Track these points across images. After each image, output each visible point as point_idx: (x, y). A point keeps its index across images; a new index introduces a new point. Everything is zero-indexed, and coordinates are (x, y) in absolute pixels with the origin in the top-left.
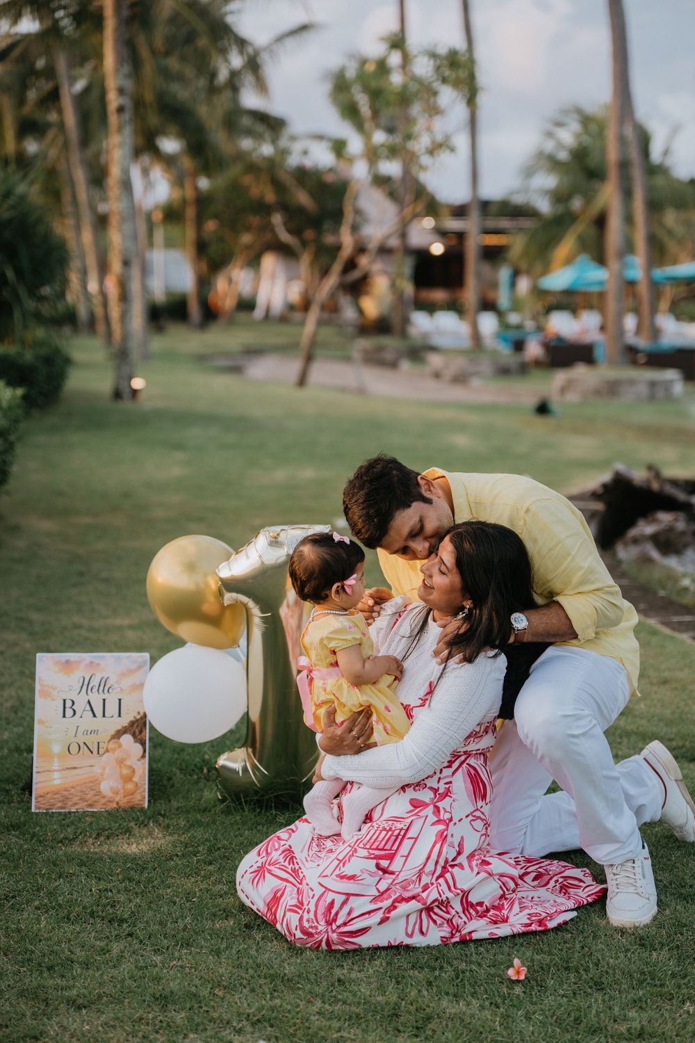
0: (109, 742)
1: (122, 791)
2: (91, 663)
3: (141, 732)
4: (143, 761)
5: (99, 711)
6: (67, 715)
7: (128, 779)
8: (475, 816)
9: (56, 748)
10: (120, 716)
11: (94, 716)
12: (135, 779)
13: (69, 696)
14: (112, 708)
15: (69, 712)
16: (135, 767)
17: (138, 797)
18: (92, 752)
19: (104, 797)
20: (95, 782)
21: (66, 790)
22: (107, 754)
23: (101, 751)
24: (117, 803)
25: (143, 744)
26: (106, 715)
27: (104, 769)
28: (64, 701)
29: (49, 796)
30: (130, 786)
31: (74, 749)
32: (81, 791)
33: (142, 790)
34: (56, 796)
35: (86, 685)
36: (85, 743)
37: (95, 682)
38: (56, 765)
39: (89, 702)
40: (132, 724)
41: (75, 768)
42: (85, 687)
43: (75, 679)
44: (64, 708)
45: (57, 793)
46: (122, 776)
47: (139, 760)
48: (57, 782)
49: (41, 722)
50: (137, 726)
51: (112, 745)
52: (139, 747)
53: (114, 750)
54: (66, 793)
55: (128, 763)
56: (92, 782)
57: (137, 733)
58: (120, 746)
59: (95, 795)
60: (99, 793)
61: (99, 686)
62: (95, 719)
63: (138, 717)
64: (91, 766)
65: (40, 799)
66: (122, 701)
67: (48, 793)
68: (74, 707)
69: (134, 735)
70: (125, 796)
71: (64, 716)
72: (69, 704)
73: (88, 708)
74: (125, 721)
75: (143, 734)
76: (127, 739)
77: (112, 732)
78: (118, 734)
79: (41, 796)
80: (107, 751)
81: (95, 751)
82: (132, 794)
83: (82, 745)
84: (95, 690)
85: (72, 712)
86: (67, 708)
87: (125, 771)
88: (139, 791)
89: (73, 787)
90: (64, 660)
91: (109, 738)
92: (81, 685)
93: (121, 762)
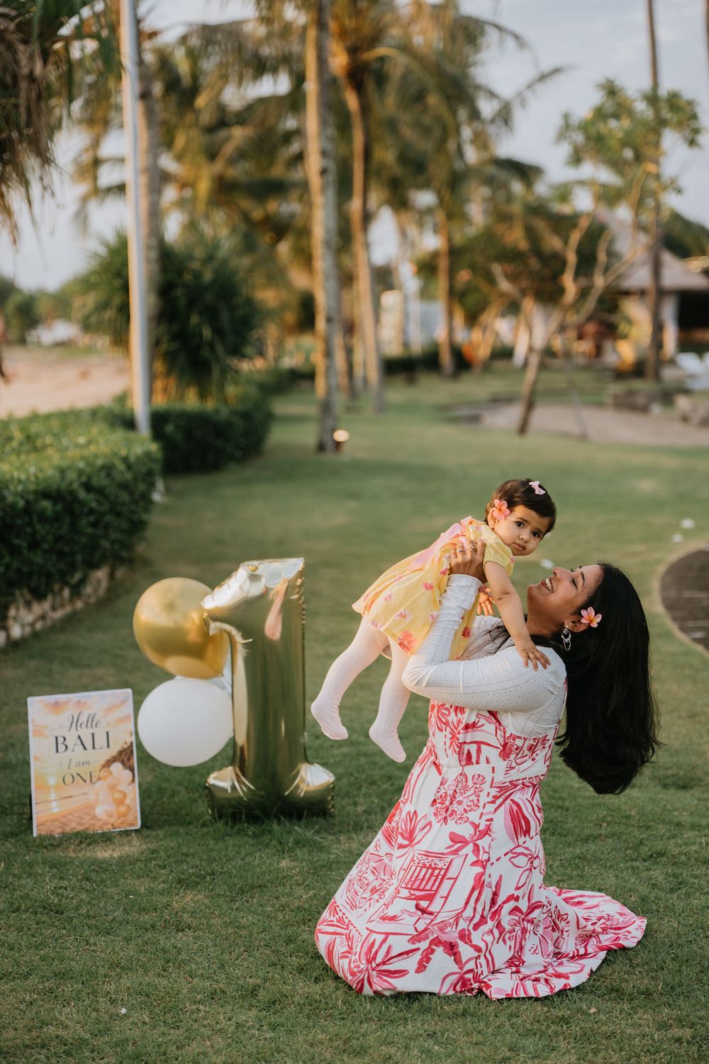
0: (100, 770)
1: (116, 814)
2: (79, 702)
3: (129, 759)
4: (133, 785)
5: (88, 744)
6: (59, 750)
7: (120, 802)
8: (515, 853)
9: (52, 781)
10: (108, 746)
11: (85, 749)
12: (128, 802)
13: (60, 733)
14: (100, 741)
15: (62, 748)
16: (127, 791)
17: (130, 817)
18: (85, 781)
19: (99, 820)
20: (90, 807)
21: (64, 817)
22: (99, 782)
23: (94, 780)
24: (112, 825)
25: (132, 770)
26: (96, 747)
27: (97, 795)
28: (57, 738)
29: (48, 824)
30: (123, 809)
31: (69, 779)
32: (78, 817)
33: (134, 811)
34: (56, 823)
35: (75, 722)
36: (78, 774)
37: (83, 719)
38: (53, 796)
39: (79, 737)
40: (120, 753)
41: (70, 797)
42: (74, 724)
43: (65, 717)
44: (57, 744)
45: (56, 821)
46: (115, 800)
47: (129, 785)
48: (55, 811)
49: (36, 759)
50: (126, 755)
51: (103, 773)
52: (128, 773)
53: (105, 777)
54: (64, 820)
55: (120, 788)
56: (87, 808)
57: (126, 761)
58: (111, 773)
59: (91, 819)
60: (94, 817)
61: (88, 722)
62: (85, 752)
63: (126, 746)
64: (86, 794)
65: (41, 827)
66: (110, 734)
67: (47, 821)
68: (66, 743)
69: (123, 762)
70: (119, 818)
71: (57, 751)
72: (60, 740)
73: (79, 742)
74: (114, 751)
75: (131, 761)
76: (117, 767)
77: (103, 761)
78: (108, 763)
79: (42, 824)
80: (99, 779)
81: (88, 779)
82: (125, 815)
83: (75, 776)
84: (84, 726)
85: (64, 747)
86: (59, 744)
87: (117, 796)
88: (131, 813)
89: (70, 814)
90: (53, 701)
91: (100, 767)
92: (70, 722)
93: (112, 788)
